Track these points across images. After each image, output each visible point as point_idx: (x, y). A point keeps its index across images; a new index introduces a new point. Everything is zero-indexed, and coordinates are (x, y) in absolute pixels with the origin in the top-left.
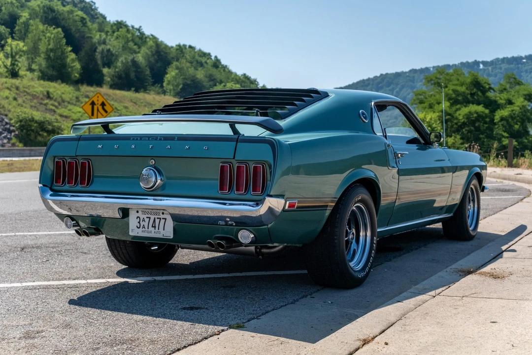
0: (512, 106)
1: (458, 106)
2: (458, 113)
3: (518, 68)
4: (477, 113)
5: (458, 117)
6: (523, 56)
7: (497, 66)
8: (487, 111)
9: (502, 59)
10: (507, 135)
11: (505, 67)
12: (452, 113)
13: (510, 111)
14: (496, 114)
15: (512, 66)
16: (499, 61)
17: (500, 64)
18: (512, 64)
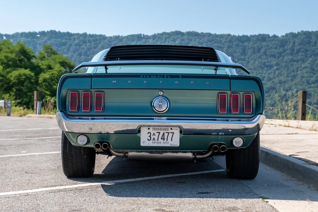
0: (52, 70)
1: (8, 70)
2: (10, 75)
3: (34, 41)
4: (25, 75)
5: (11, 78)
6: (37, 32)
7: (17, 39)
8: (33, 74)
9: (21, 33)
10: (49, 93)
11: (24, 40)
12: (5, 74)
13: (50, 74)
14: (40, 77)
15: (29, 39)
16: (19, 35)
17: (20, 37)
18: (29, 38)
